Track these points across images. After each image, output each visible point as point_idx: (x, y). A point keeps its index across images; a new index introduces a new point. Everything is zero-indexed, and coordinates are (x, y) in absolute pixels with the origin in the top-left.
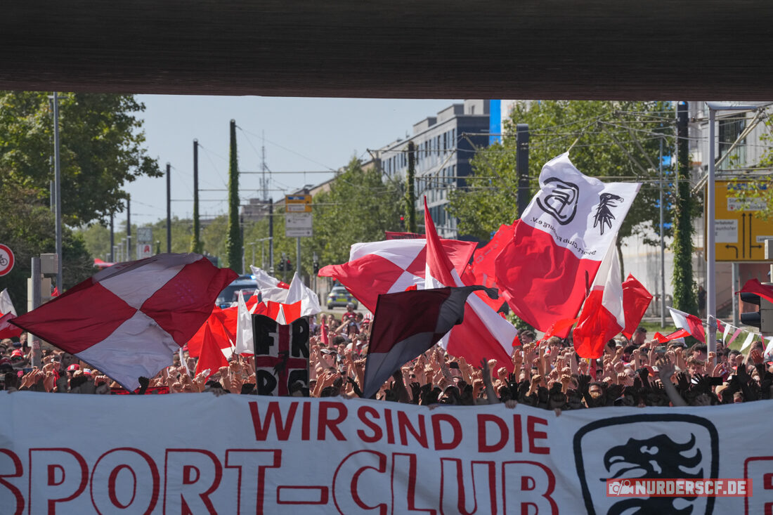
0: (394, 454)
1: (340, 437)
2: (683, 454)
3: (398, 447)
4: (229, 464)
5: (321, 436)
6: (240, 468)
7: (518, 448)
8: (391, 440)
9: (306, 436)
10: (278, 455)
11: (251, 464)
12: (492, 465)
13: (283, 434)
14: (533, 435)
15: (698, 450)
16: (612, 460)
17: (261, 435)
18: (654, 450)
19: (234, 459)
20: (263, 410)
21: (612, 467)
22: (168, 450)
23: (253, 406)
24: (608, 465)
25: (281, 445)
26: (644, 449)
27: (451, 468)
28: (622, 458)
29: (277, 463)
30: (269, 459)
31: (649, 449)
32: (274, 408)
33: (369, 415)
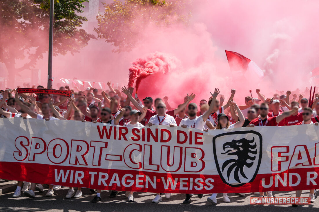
0: (144, 145)
1: (126, 139)
2: (250, 144)
3: (146, 142)
4: (91, 146)
5: (120, 139)
6: (95, 147)
7: (191, 143)
8: (144, 140)
9: (115, 138)
10: (107, 144)
11: (98, 146)
12: (181, 148)
13: (108, 137)
14: (196, 138)
15: (255, 143)
16: (225, 147)
17: (101, 137)
18: (241, 144)
19: (93, 144)
20: (101, 129)
21: (225, 149)
22: (72, 140)
23: (98, 127)
24: (224, 148)
25: (108, 140)
26: (237, 144)
27: (165, 149)
28: (230, 146)
29: (106, 147)
30: (103, 145)
31: (239, 143)
32: (105, 128)
33: (136, 132)
